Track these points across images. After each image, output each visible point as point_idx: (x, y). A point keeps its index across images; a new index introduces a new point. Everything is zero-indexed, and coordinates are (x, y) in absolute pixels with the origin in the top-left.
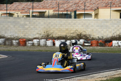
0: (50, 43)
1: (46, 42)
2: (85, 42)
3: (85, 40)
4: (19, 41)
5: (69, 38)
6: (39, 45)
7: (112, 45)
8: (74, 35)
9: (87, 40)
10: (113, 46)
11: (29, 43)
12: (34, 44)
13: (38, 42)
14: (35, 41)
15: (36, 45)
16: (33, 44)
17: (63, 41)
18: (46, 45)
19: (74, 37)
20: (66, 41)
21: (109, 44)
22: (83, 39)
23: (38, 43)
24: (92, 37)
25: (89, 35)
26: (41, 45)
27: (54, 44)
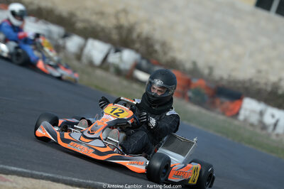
2: (138, 67)
3: (143, 57)
5: (80, 25)
7: (238, 114)
8: (102, 23)
9: (149, 61)
10: (241, 117)
17: (56, 30)
19: (103, 30)
20: (66, 36)
21: (227, 103)
22: (137, 51)
24: (171, 54)
25: (164, 44)
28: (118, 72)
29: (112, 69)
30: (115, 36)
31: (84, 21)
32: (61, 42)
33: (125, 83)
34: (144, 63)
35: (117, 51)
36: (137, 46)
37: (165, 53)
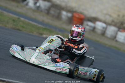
4: (73, 16)
6: (103, 33)
11: (87, 25)
12: (96, 30)
13: (104, 28)
14: (100, 25)
15: (99, 32)
16: (94, 29)
18: (115, 37)
23: (102, 31)
26: (106, 35)
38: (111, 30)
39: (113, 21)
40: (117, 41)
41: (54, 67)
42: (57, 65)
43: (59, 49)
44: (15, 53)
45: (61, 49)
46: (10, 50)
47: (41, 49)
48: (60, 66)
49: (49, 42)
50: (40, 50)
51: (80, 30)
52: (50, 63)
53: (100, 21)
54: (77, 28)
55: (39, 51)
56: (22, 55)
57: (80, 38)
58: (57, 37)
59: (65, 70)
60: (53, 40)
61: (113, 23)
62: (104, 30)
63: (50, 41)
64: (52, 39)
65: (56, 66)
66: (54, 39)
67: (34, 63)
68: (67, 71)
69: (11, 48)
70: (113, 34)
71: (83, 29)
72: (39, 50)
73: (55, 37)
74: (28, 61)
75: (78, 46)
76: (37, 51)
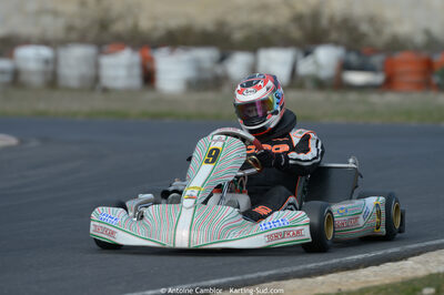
0: (122, 73)
1: (97, 66)
2: (346, 66)
3: (349, 49)
5: (238, 36)
6: (53, 81)
9: (359, 53)
13: (46, 62)
14: (30, 58)
15: (37, 80)
16: (16, 78)
17: (206, 55)
18: (97, 79)
19: (275, 30)
20: (223, 58)
22: (336, 43)
24: (388, 32)
25: (372, 20)
26: (62, 82)
27: (149, 77)
28: (320, 84)
29: (309, 84)
30: (296, 33)
31: (242, 27)
32: (219, 70)
33: (335, 97)
34: (353, 58)
35: (307, 53)
36: (334, 35)
37: (378, 32)
38: (75, 60)
39: (70, 28)
40: (106, 90)
41: (262, 236)
42: (268, 226)
43: (241, 174)
44: (113, 233)
45: (247, 172)
46: (92, 228)
47: (196, 191)
48: (277, 224)
49: (207, 162)
50: (195, 194)
51: (264, 90)
52: (241, 225)
53: (27, 42)
54: (249, 89)
55: (191, 202)
56: (142, 231)
57: (276, 113)
58: (224, 137)
59: (298, 232)
60: (217, 150)
61: (74, 36)
62: (50, 67)
63: (210, 155)
64: (212, 147)
65: (267, 230)
66: (219, 145)
67: (192, 246)
68: (306, 235)
69: (92, 223)
70: (85, 70)
71: (270, 83)
72: (190, 197)
73: (219, 140)
74: (169, 245)
75: (290, 142)
76: (187, 202)
